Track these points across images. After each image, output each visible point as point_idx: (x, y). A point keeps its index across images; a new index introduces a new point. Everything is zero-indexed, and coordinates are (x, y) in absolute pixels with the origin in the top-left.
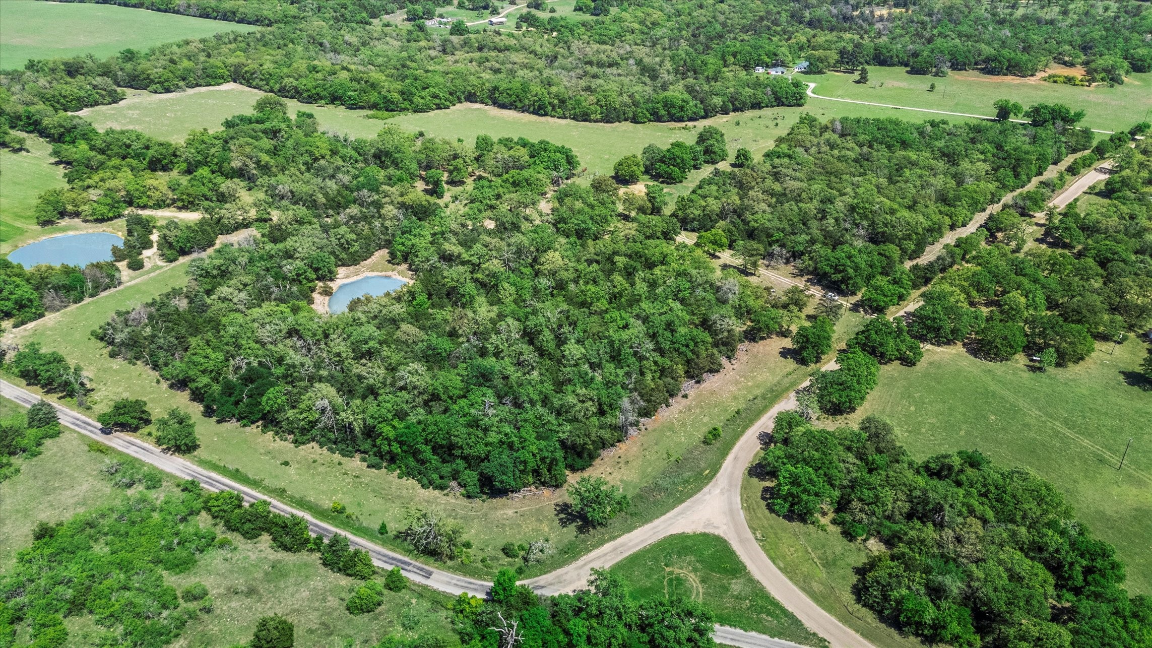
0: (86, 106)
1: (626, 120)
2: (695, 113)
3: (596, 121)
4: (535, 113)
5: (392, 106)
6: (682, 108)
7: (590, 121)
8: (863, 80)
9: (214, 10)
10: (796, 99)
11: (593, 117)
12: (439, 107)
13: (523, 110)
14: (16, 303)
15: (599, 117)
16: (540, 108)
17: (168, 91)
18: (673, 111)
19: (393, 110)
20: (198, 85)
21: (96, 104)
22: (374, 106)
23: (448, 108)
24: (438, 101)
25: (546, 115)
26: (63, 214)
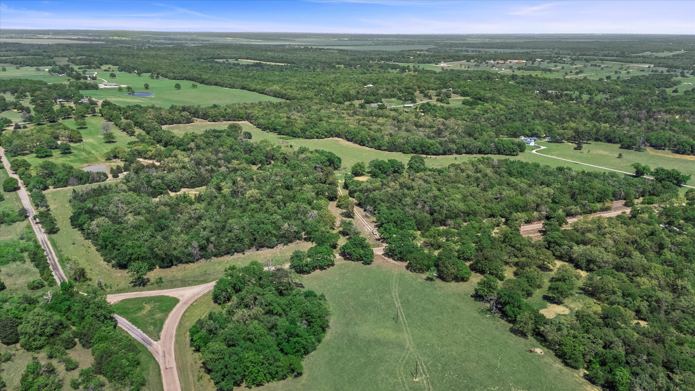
0: (176, 123)
1: (400, 151)
2: (436, 151)
3: (384, 150)
4: (360, 144)
5: (295, 135)
6: (429, 148)
7: (382, 150)
8: (579, 148)
9: (278, 94)
10: (511, 152)
11: (383, 148)
12: (318, 138)
13: (356, 142)
14: (58, 179)
15: (385, 148)
16: (361, 142)
17: (214, 121)
18: (424, 149)
19: (295, 137)
20: (229, 120)
21: (180, 123)
22: (288, 134)
23: (323, 138)
24: (317, 135)
25: (364, 145)
26: (115, 157)
